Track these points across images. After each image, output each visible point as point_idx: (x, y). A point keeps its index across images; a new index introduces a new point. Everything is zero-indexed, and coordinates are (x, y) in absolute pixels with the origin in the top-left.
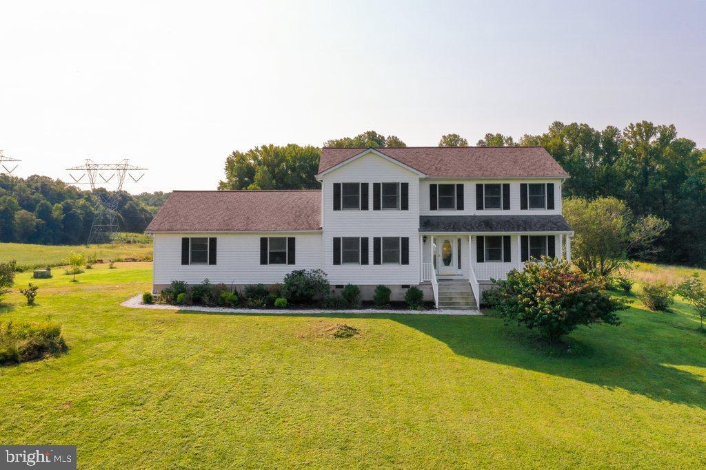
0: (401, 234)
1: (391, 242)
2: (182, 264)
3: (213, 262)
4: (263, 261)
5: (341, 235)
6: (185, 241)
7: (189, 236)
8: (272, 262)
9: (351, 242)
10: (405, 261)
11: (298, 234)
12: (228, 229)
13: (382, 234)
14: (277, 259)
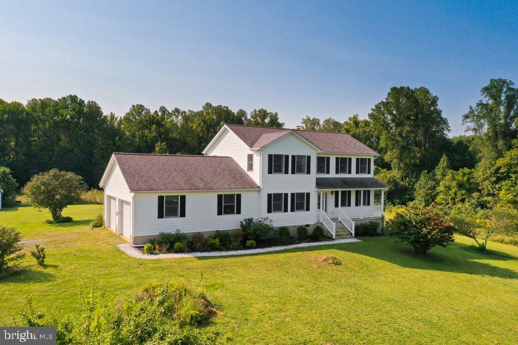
0: (306, 191)
1: (300, 195)
2: (158, 218)
3: (183, 214)
4: (220, 213)
5: (273, 192)
6: (161, 199)
7: (164, 195)
8: (226, 213)
9: (278, 196)
10: (308, 209)
11: (243, 191)
12: (195, 189)
13: (296, 191)
14: (229, 210)
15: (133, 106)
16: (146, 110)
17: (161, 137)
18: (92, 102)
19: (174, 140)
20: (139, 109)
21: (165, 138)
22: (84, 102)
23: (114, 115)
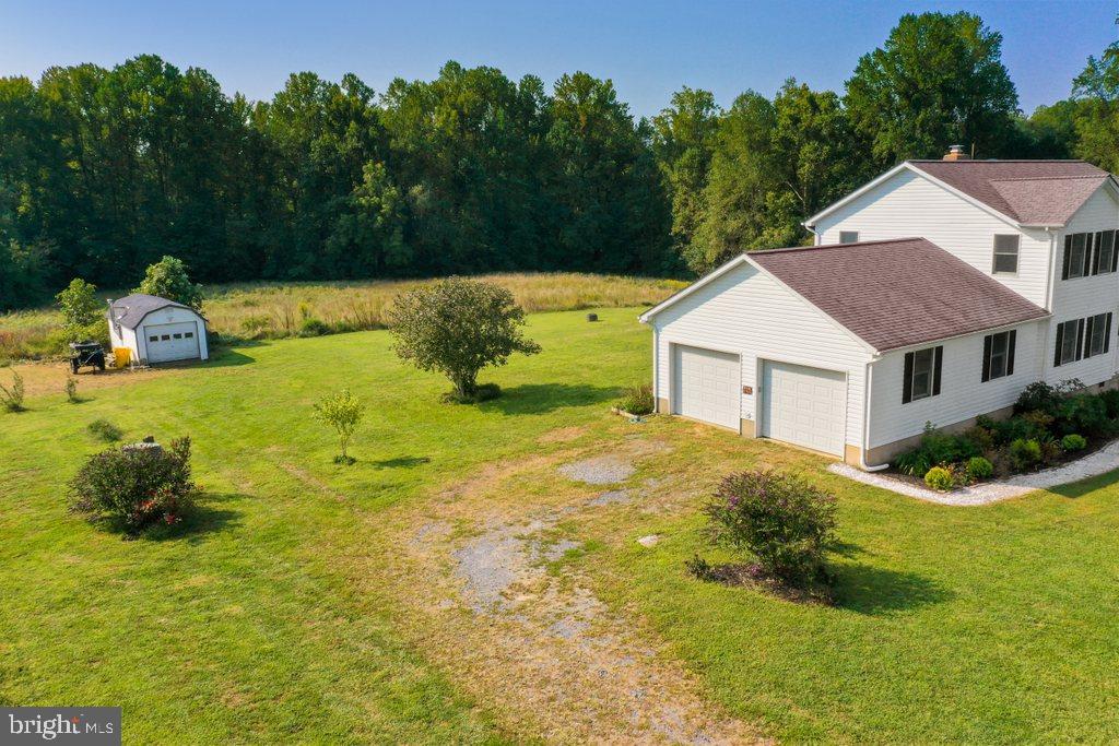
0: (1107, 310)
1: (1099, 322)
2: (903, 402)
3: (937, 388)
4: (985, 377)
5: (1065, 318)
6: (909, 359)
7: (914, 349)
8: (993, 375)
9: (1071, 328)
10: (1106, 349)
13: (1095, 312)
15: (293, 76)
16: (324, 84)
17: (370, 149)
18: (198, 70)
19: (403, 154)
20: (305, 84)
21: (380, 152)
22: (176, 70)
23: (243, 100)
